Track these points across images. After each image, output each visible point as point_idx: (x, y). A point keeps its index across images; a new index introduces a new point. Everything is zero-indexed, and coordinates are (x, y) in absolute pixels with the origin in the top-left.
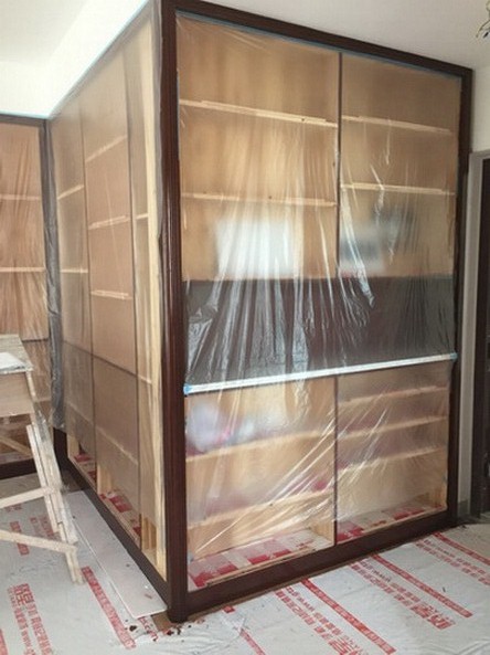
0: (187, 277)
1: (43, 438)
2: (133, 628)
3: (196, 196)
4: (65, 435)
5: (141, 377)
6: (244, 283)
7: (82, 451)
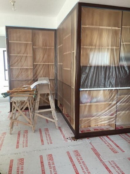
0: (82, 65)
1: (52, 99)
2: (67, 138)
3: (84, 47)
4: (57, 101)
5: (72, 87)
6: (95, 67)
7: (61, 105)
